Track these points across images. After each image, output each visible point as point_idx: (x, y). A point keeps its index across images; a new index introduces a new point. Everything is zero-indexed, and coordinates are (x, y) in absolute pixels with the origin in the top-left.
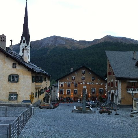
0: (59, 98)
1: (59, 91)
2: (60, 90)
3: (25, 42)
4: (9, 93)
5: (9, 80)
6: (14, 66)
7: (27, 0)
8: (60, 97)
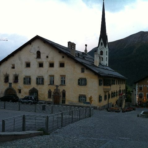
0: (137, 103)
1: (138, 95)
2: (139, 93)
3: (103, 44)
4: (78, 96)
5: (79, 84)
6: (83, 71)
7: (104, 1)
8: (140, 101)
